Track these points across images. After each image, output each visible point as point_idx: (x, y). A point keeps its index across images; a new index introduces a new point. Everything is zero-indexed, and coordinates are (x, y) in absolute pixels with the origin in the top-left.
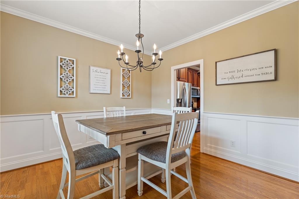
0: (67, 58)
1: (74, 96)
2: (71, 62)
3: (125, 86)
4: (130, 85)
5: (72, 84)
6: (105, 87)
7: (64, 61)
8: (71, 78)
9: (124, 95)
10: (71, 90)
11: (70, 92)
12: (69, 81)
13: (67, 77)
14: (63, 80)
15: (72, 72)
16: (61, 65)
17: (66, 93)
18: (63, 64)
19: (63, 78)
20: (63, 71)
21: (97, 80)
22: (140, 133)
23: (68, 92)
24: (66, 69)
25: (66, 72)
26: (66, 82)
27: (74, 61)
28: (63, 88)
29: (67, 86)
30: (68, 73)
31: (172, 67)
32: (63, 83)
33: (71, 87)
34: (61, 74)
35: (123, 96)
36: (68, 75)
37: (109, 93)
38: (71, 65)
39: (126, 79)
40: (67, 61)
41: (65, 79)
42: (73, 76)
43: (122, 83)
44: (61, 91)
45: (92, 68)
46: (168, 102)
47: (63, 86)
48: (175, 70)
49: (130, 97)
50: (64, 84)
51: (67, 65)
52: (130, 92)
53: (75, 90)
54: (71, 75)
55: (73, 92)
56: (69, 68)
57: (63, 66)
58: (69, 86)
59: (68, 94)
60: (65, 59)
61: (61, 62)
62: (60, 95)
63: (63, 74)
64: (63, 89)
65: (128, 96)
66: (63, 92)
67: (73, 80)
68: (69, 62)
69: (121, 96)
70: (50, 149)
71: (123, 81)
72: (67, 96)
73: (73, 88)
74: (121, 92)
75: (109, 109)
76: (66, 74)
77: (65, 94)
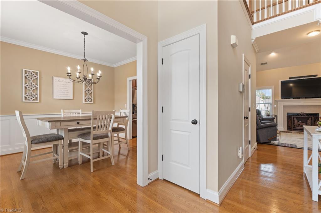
0: (31, 71)
1: (38, 101)
2: (35, 74)
3: (88, 93)
4: (93, 92)
5: (36, 91)
6: (68, 94)
7: (28, 73)
8: (35, 86)
9: (87, 100)
10: (35, 96)
11: (34, 98)
12: (33, 89)
13: (31, 86)
14: (28, 88)
15: (35, 81)
16: (25, 76)
17: (30, 98)
18: (27, 75)
19: (28, 87)
20: (28, 81)
21: (60, 88)
22: (75, 123)
23: (32, 98)
24: (30, 79)
25: (30, 82)
26: (30, 90)
27: (37, 72)
28: (28, 94)
29: (31, 93)
30: (32, 82)
31: (128, 78)
32: (27, 91)
33: (35, 94)
34: (26, 83)
35: (85, 101)
36: (32, 84)
37: (72, 98)
38: (35, 76)
39: (88, 87)
40: (31, 73)
41: (29, 87)
42: (37, 85)
43: (84, 90)
44: (25, 97)
45: (55, 78)
46: (126, 107)
47: (28, 93)
48: (130, 81)
49: (93, 102)
50: (29, 91)
51: (31, 76)
52: (93, 98)
53: (38, 96)
54: (35, 84)
55: (37, 98)
56: (33, 79)
57: (28, 77)
58: (33, 93)
59: (32, 99)
60: (29, 72)
61: (26, 73)
62: (25, 100)
63: (28, 83)
64: (27, 96)
65: (90, 101)
66: (28, 98)
67: (37, 88)
68: (33, 73)
69: (84, 102)
70: (16, 144)
71: (85, 89)
72: (31, 101)
73: (37, 95)
74: (84, 98)
75: (66, 111)
76: (30, 83)
77: (29, 100)
